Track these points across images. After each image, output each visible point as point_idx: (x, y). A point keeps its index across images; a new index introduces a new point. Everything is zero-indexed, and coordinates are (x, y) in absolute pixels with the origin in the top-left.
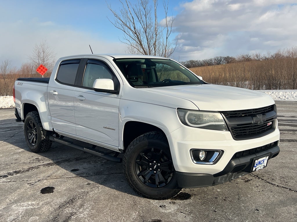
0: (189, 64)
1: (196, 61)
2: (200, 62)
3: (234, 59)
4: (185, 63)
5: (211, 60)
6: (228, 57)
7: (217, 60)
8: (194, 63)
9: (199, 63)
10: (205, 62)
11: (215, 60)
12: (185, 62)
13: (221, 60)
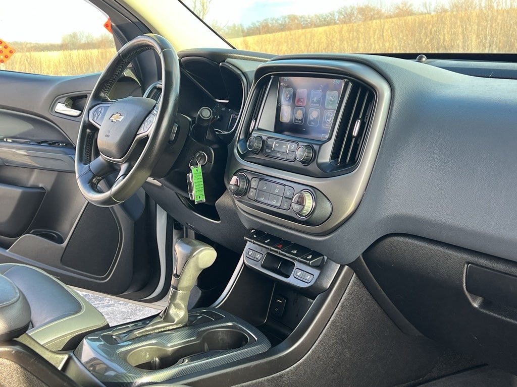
0: (287, 22)
1: (302, 17)
2: (309, 18)
3: (379, 12)
4: (279, 21)
5: (332, 14)
6: (367, 7)
7: (343, 13)
8: (297, 19)
9: (307, 21)
10: (319, 19)
11: (341, 13)
12: (278, 19)
13: (353, 14)
